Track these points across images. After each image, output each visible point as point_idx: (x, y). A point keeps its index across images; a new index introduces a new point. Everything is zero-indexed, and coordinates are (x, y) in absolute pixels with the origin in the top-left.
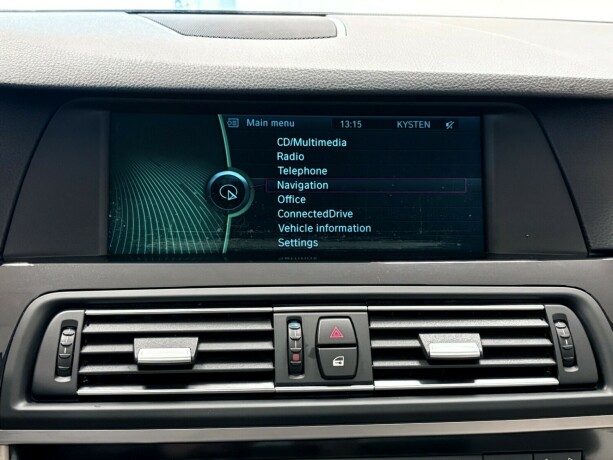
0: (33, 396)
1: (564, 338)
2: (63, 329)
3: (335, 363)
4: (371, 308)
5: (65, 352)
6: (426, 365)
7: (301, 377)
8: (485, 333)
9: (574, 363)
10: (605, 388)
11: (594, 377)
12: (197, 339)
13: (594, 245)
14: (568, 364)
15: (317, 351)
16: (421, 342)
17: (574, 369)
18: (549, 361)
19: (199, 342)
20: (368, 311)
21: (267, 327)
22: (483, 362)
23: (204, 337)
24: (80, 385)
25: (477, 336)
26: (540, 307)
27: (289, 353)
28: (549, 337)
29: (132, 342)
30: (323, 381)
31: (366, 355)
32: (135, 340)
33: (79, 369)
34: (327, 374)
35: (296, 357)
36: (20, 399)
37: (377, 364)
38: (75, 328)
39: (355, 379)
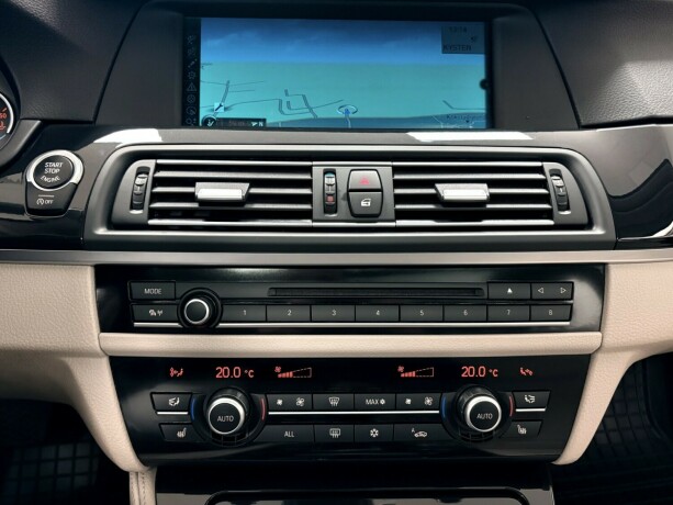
0: (111, 225)
1: (559, 187)
2: (138, 174)
3: (363, 204)
4: (395, 163)
5: (138, 190)
6: (440, 207)
7: (335, 215)
8: (492, 183)
9: (568, 208)
10: (595, 228)
11: (585, 220)
12: (248, 184)
14: (562, 208)
15: (348, 195)
16: (436, 189)
17: (567, 213)
18: (545, 206)
19: (250, 188)
20: (392, 166)
21: (306, 177)
22: (489, 206)
23: (254, 183)
24: (151, 216)
25: (485, 186)
26: (539, 164)
27: (325, 196)
28: (546, 187)
29: (194, 186)
30: (352, 218)
31: (389, 199)
32: (197, 183)
33: (150, 204)
34: (356, 212)
35: (330, 198)
36: (102, 226)
37: (398, 207)
38: (148, 173)
39: (380, 218)
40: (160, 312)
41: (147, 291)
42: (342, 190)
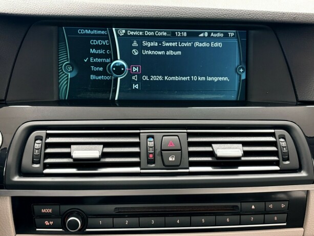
0: (22, 173)
1: (284, 147)
2: (36, 140)
3: (170, 159)
4: (189, 131)
5: (37, 152)
6: (215, 160)
7: (153, 165)
8: (245, 144)
9: (288, 159)
10: (302, 172)
12: (102, 146)
13: (300, 99)
14: (284, 160)
15: (161, 153)
16: (213, 148)
17: (287, 162)
18: (275, 158)
19: (103, 147)
20: (187, 133)
21: (137, 140)
23: (106, 145)
24: (45, 168)
25: (241, 145)
26: (272, 131)
27: (148, 154)
28: (276, 146)
29: (70, 147)
30: (164, 167)
31: (185, 154)
32: (72, 146)
33: (44, 161)
34: (166, 164)
35: (151, 156)
37: (191, 159)
38: (42, 140)
39: (180, 167)
40: (51, 223)
41: (43, 211)
42: (158, 150)
